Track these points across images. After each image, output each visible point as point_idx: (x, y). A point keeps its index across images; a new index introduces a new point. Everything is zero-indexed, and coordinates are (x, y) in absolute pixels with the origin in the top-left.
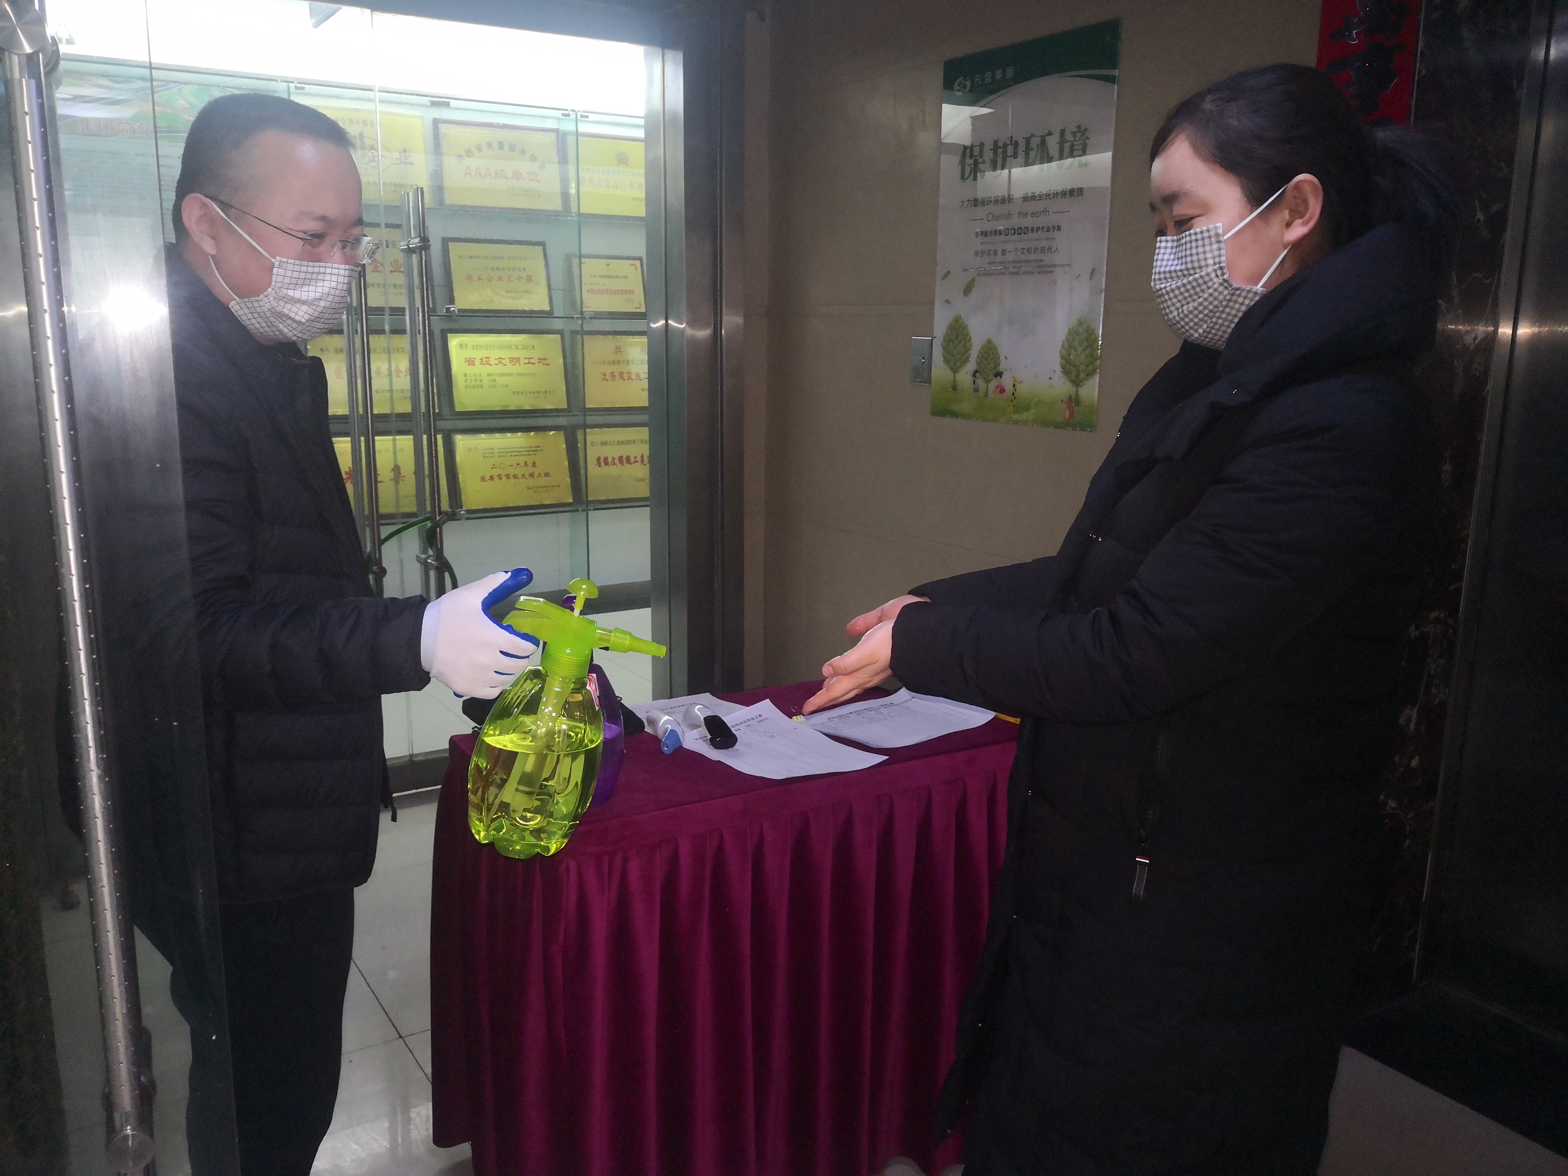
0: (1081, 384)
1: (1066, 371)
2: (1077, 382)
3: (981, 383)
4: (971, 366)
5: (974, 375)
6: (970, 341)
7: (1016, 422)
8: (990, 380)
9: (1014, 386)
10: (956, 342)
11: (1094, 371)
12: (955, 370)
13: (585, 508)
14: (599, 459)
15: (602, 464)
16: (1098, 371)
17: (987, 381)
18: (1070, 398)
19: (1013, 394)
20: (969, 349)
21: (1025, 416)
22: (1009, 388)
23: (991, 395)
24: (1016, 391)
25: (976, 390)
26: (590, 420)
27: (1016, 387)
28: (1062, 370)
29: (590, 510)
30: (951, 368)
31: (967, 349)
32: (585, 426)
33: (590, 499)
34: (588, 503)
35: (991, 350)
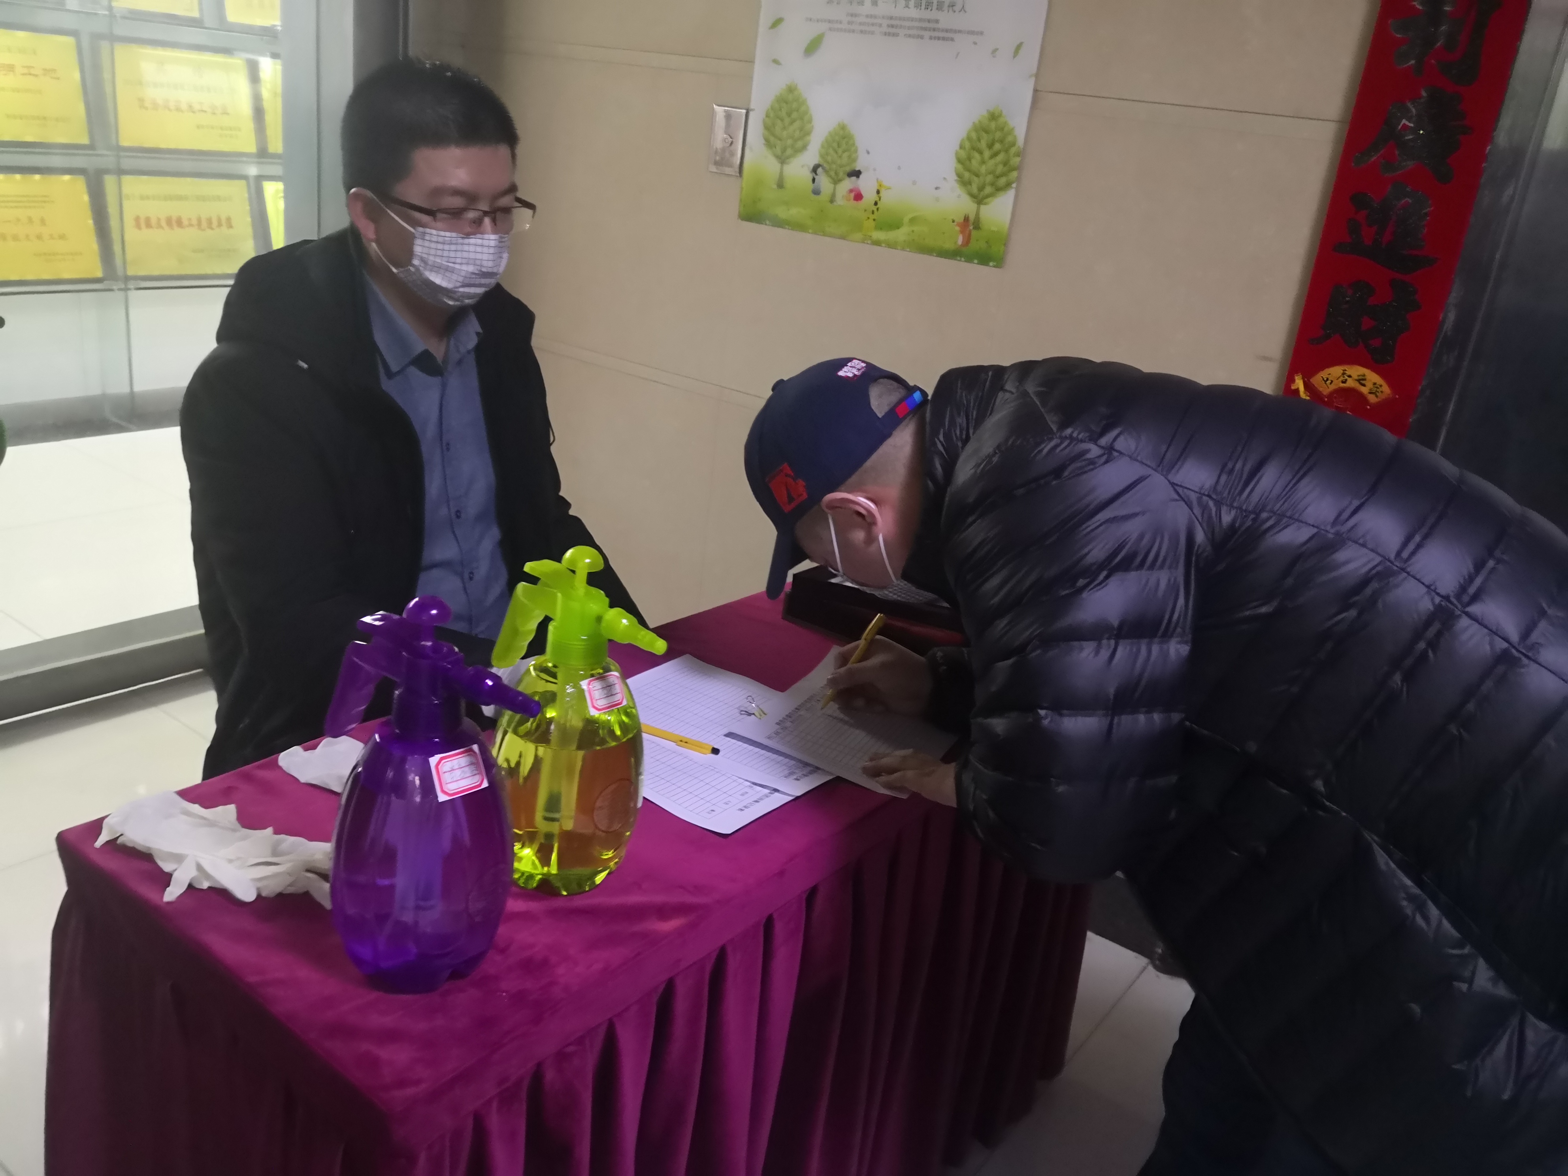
0: (986, 201)
1: (964, 183)
2: (980, 200)
3: (824, 182)
4: (811, 157)
5: (815, 170)
6: (811, 123)
7: (877, 243)
8: (840, 180)
9: (878, 192)
10: (787, 121)
11: (1008, 185)
12: (783, 160)
13: (123, 286)
14: (137, 219)
15: (143, 225)
16: (1014, 185)
17: (836, 181)
18: (966, 219)
19: (876, 204)
20: (808, 133)
21: (891, 235)
22: (869, 195)
23: (840, 201)
24: (880, 199)
25: (816, 192)
26: (126, 163)
27: (881, 194)
28: (956, 178)
29: (129, 289)
30: (777, 157)
31: (805, 133)
32: (121, 172)
33: (130, 273)
34: (127, 279)
35: (844, 138)
